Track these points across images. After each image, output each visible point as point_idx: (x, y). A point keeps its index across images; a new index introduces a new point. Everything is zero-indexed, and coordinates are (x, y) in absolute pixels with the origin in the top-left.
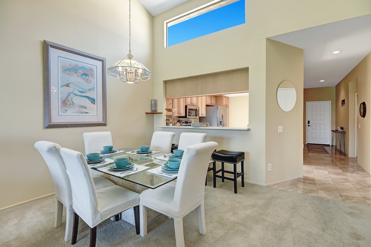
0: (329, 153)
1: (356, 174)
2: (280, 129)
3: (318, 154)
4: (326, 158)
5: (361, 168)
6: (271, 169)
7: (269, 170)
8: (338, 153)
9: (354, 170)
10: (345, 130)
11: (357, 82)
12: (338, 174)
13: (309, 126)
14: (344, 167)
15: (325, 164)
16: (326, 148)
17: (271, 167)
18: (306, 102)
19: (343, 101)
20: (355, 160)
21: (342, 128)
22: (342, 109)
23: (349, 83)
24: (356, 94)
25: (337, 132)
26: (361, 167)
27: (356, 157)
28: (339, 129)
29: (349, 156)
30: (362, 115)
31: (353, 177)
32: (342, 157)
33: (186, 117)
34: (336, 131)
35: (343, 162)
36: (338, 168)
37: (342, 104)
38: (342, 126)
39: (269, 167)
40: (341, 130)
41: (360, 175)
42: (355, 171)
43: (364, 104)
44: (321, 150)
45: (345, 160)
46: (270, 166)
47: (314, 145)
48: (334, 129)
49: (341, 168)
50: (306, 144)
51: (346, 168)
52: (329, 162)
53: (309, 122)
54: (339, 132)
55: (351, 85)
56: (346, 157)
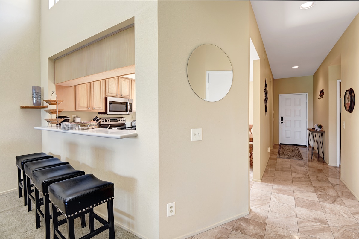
0: (304, 158)
1: (340, 204)
2: (196, 134)
3: (289, 160)
4: (298, 168)
5: (346, 190)
6: (173, 213)
7: (169, 214)
8: (315, 158)
9: (336, 194)
10: (324, 128)
11: (341, 65)
12: (311, 206)
13: (282, 123)
14: (321, 187)
15: (294, 181)
16: (302, 150)
17: (173, 209)
18: (279, 95)
19: (322, 92)
20: (337, 171)
21: (320, 127)
22: (320, 102)
23: (329, 67)
24: (339, 81)
25: (314, 132)
26: (346, 187)
27: (338, 166)
28: (317, 128)
29: (329, 165)
30: (348, 109)
31: (335, 214)
32: (320, 166)
33: (105, 113)
34: (313, 130)
35: (320, 175)
36: (312, 189)
37: (320, 96)
38: (319, 124)
39: (168, 210)
40: (319, 129)
41: (346, 209)
42: (338, 196)
43: (351, 91)
44: (294, 154)
45: (324, 171)
46: (171, 208)
47: (288, 146)
48: (311, 128)
49: (316, 189)
50: (279, 144)
51: (324, 189)
52: (301, 176)
53: (282, 119)
54: (316, 132)
55: (331, 69)
56: (325, 166)
